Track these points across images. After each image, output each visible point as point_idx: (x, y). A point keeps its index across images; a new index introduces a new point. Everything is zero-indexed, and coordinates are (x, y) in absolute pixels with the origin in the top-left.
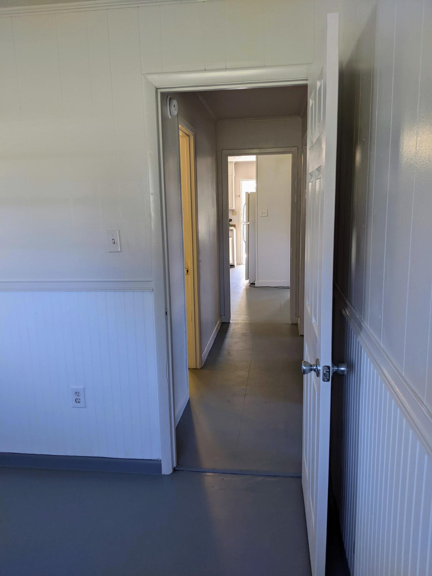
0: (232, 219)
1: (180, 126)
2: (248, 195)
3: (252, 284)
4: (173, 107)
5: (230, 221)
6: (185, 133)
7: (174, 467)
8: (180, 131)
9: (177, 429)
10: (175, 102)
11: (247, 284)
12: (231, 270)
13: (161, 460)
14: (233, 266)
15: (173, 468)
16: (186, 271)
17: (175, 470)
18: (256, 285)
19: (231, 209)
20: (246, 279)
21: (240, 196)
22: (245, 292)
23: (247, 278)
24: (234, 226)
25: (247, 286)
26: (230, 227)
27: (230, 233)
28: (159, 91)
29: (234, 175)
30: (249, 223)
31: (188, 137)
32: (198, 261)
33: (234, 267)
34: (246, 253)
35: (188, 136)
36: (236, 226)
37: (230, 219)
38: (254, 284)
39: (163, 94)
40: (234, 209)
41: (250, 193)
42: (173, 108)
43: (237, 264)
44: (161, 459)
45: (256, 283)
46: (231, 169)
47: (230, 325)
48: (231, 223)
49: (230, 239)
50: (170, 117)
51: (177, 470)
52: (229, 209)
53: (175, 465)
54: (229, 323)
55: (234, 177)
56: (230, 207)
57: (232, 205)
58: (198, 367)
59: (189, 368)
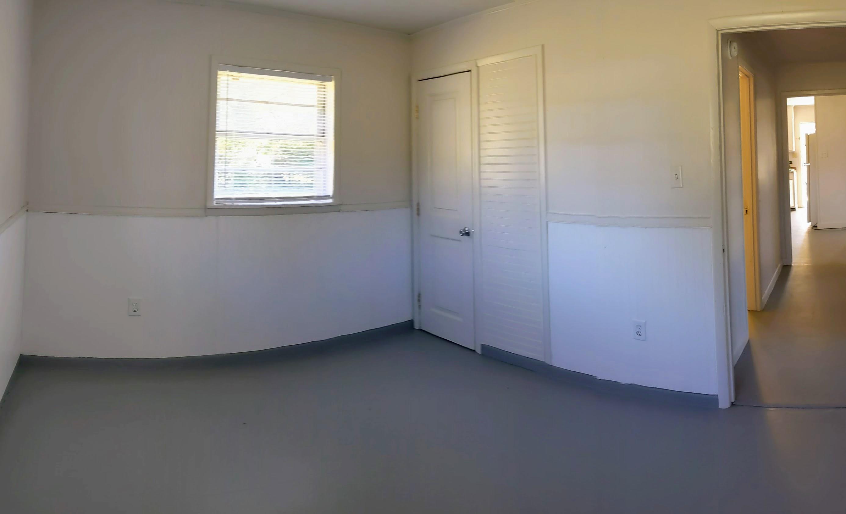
0: (792, 162)
1: (740, 67)
2: (808, 137)
3: (814, 227)
4: (733, 48)
5: (790, 163)
6: (744, 74)
7: (732, 402)
8: (740, 72)
9: (735, 368)
10: (735, 45)
11: (810, 227)
12: (792, 214)
13: (718, 396)
14: (793, 209)
15: (731, 404)
16: (745, 211)
17: (732, 404)
18: (818, 228)
19: (792, 151)
20: (808, 222)
21: (799, 138)
22: (807, 235)
23: (809, 220)
24: (795, 168)
25: (809, 229)
26: (790, 170)
27: (791, 176)
28: (720, 32)
29: (793, 118)
30: (809, 164)
31: (748, 79)
32: (758, 201)
33: (795, 210)
34: (807, 195)
35: (747, 76)
36: (797, 168)
37: (790, 162)
38: (816, 226)
39: (723, 35)
40: (794, 150)
41: (810, 134)
42: (733, 50)
43: (798, 207)
44: (718, 394)
45: (817, 225)
46: (790, 113)
47: (792, 267)
48: (791, 165)
49: (791, 182)
50: (730, 58)
51: (734, 405)
52: (789, 151)
53: (733, 400)
54: (791, 266)
55: (794, 120)
56: (790, 149)
57: (792, 146)
58: (759, 309)
59: (748, 310)
